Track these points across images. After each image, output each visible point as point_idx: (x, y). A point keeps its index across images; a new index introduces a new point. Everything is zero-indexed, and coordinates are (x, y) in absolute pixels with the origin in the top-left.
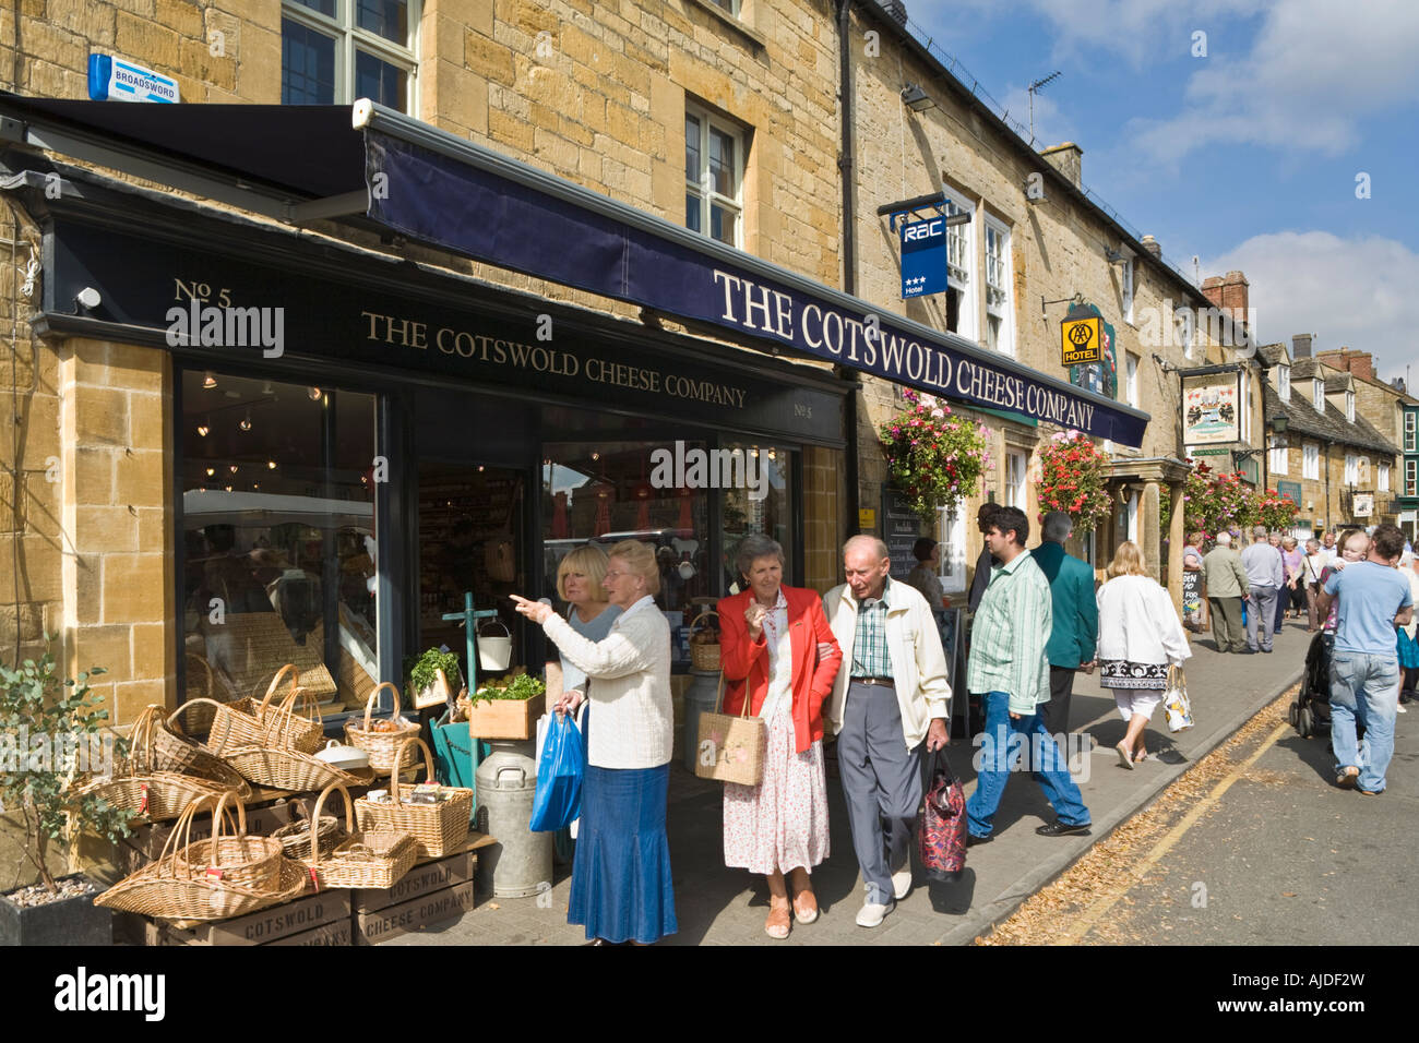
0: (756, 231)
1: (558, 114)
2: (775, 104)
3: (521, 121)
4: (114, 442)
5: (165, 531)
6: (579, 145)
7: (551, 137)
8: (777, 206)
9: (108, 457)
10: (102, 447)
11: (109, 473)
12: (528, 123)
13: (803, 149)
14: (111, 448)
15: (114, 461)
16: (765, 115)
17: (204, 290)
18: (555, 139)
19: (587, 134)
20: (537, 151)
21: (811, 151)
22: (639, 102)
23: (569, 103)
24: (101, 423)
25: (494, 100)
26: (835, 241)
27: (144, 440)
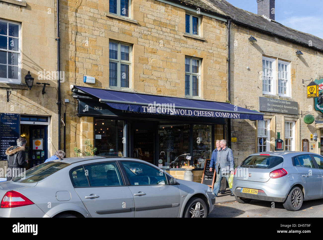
0: (203, 80)
1: (157, 67)
2: (209, 52)
3: (149, 70)
4: (87, 130)
5: (93, 143)
6: (161, 71)
7: (155, 71)
8: (209, 74)
9: (86, 132)
10: (85, 131)
11: (86, 134)
12: (151, 70)
13: (216, 60)
14: (86, 131)
15: (87, 133)
16: (206, 55)
17: (98, 108)
18: (156, 72)
19: (163, 69)
20: (152, 75)
21: (218, 60)
22: (174, 60)
23: (159, 64)
24: (85, 128)
25: (144, 68)
26: (225, 78)
27: (90, 130)
